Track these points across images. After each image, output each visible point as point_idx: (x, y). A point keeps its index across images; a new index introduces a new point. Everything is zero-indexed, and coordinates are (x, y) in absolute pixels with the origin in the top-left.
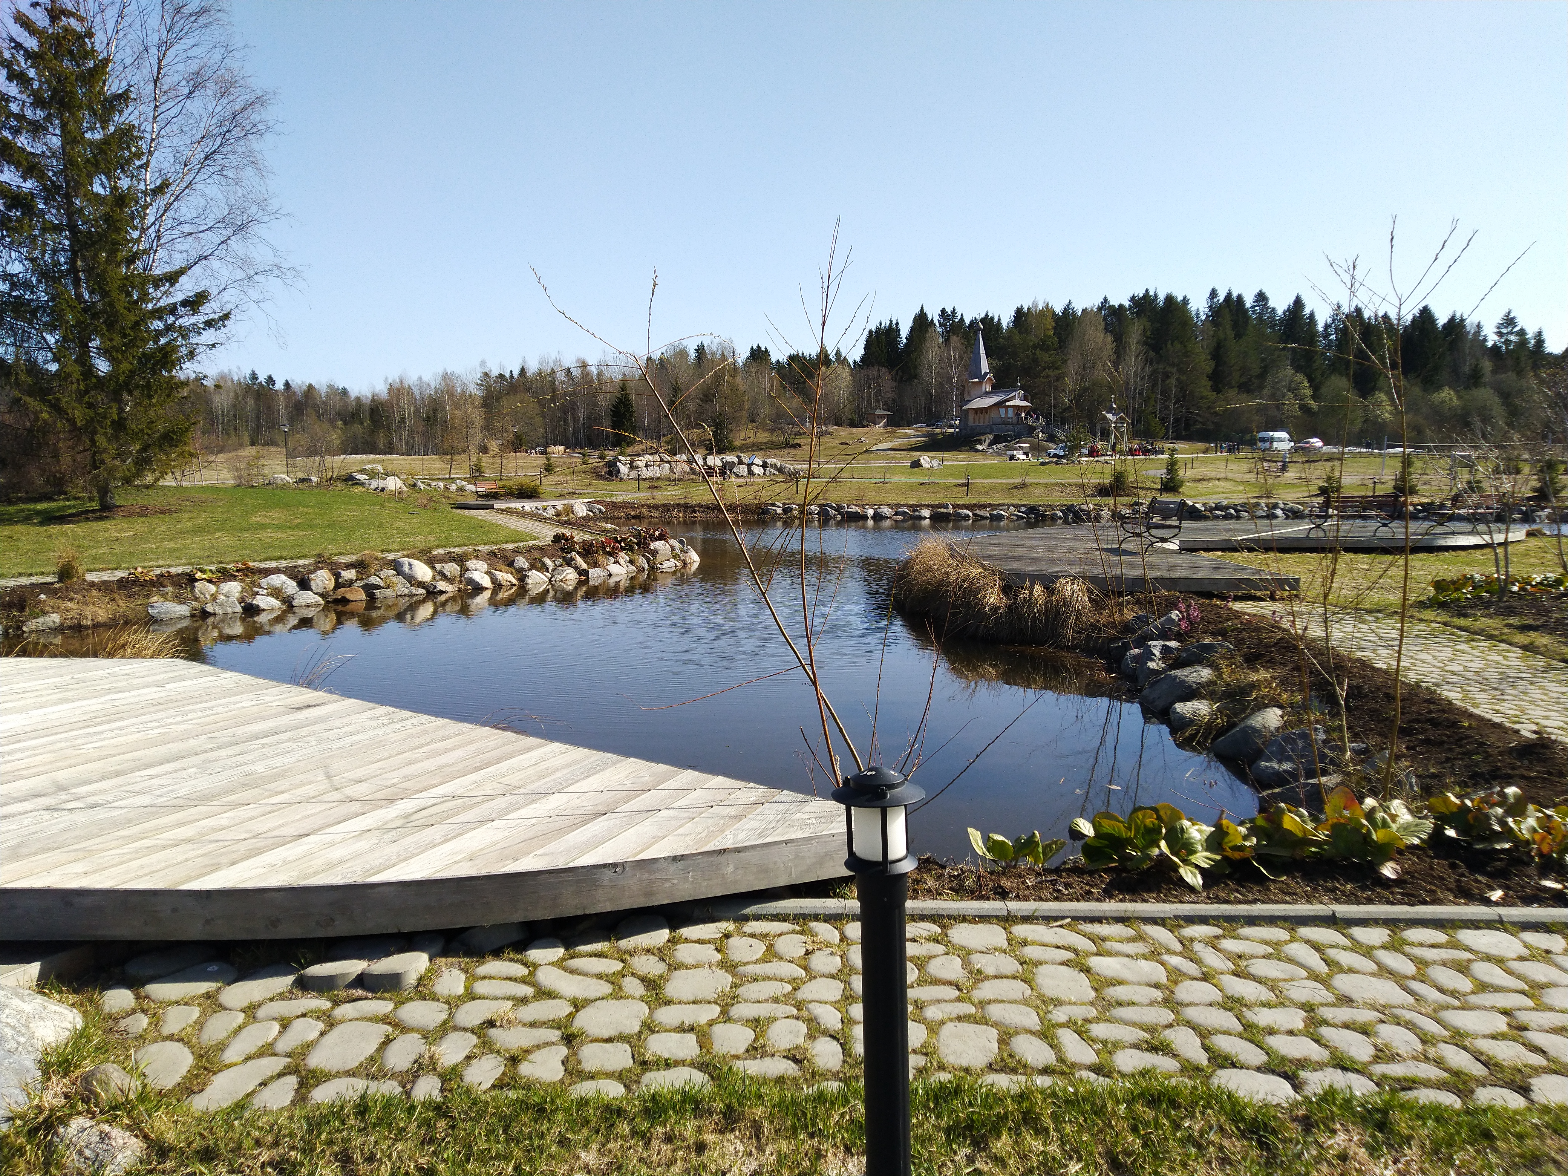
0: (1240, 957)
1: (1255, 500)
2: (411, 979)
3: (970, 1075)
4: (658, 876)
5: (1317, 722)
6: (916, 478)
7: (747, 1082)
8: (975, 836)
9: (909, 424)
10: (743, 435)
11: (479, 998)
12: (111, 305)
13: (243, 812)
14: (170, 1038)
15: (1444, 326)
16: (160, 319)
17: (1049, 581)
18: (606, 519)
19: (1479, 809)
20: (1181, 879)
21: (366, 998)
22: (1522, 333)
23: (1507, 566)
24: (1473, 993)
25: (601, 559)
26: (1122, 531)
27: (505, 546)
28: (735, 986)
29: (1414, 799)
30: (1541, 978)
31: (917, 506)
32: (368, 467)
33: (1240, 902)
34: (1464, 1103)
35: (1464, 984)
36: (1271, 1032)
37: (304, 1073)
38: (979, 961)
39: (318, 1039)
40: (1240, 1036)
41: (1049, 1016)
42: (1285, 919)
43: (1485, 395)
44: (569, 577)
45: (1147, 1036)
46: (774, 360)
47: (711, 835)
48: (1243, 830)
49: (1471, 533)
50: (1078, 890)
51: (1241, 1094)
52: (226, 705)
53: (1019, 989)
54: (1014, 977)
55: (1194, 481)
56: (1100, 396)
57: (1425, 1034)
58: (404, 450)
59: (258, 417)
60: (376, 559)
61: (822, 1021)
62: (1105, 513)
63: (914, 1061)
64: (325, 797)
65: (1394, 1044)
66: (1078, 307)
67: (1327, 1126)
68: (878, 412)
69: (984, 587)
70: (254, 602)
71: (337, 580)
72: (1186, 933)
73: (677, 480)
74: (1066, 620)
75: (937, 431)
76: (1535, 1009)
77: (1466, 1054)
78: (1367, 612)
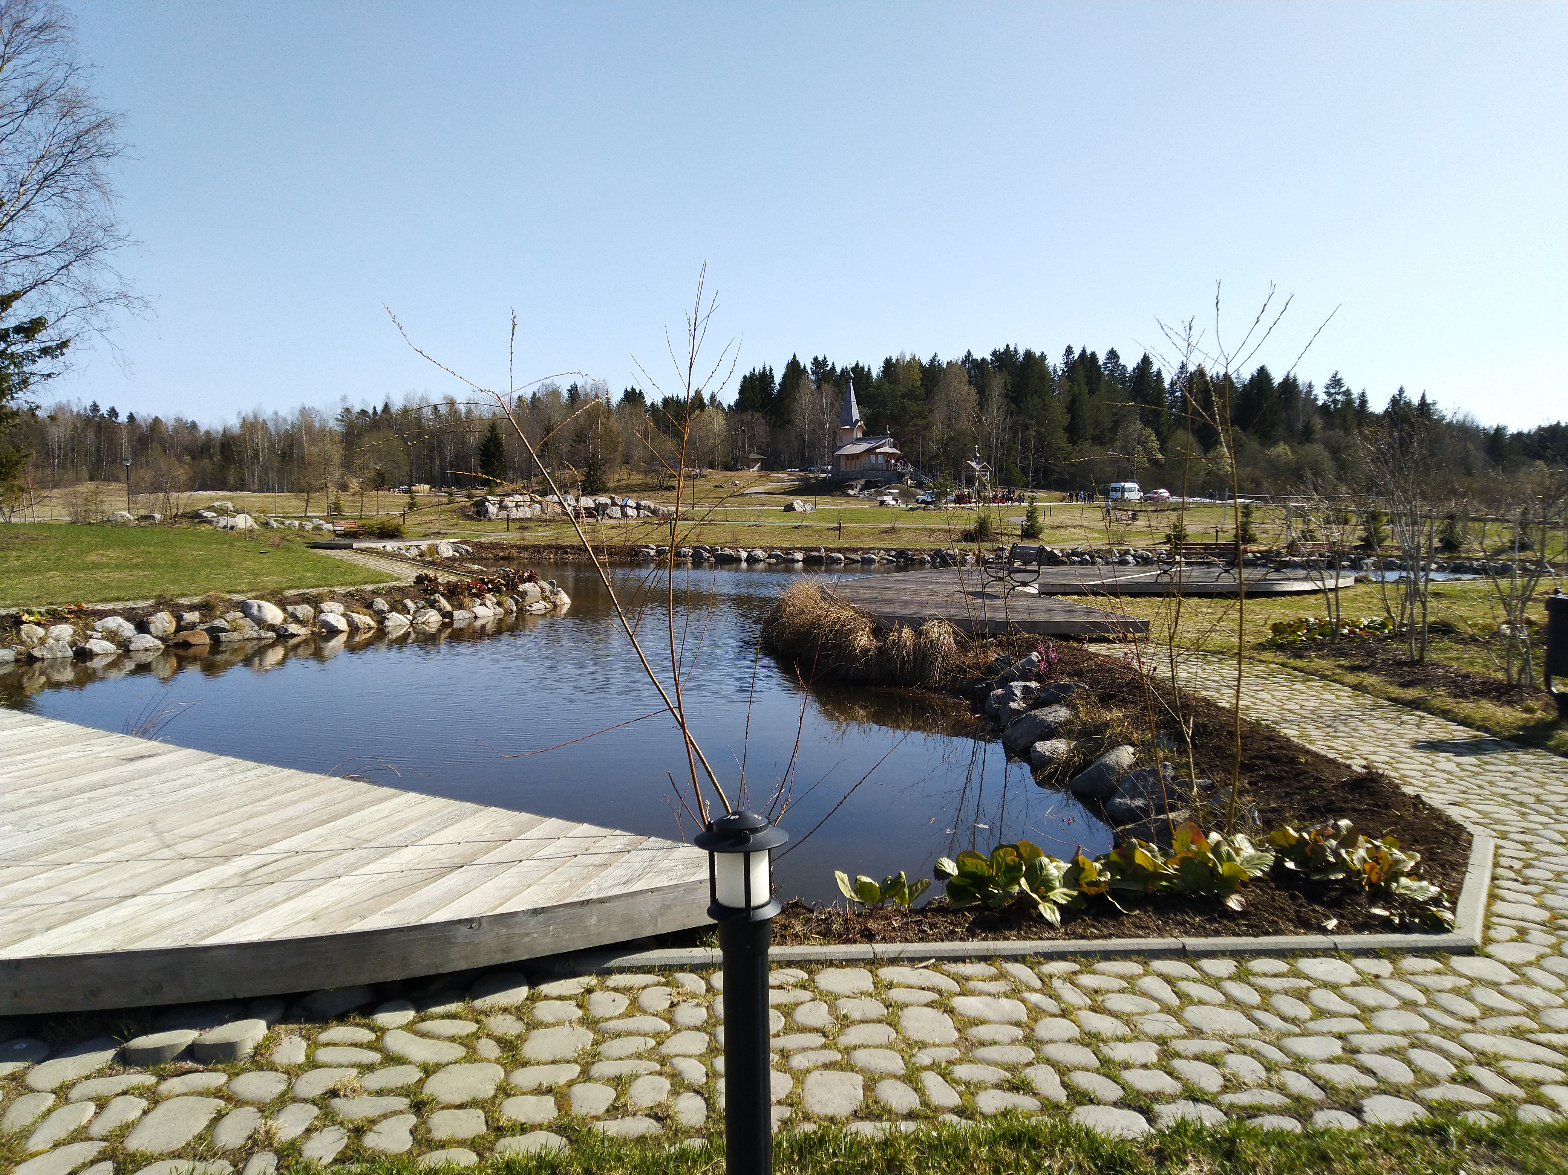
0: (1096, 992)
1: (1108, 547)
2: (247, 1049)
3: (835, 1124)
4: (517, 930)
5: (1166, 759)
6: (789, 521)
7: (607, 1144)
8: (842, 878)
9: (782, 469)
10: (616, 477)
11: (321, 1067)
13: (63, 872)
15: (1279, 385)
17: (916, 624)
18: (474, 560)
19: (1316, 841)
20: (1041, 916)
21: (197, 1071)
22: (1348, 393)
23: (1338, 611)
24: (1312, 1019)
25: (467, 601)
26: (985, 576)
27: (363, 587)
28: (596, 1043)
29: (1257, 833)
30: (1371, 1002)
31: (790, 549)
32: (216, 504)
33: (1096, 938)
34: (1304, 1128)
35: (1303, 1011)
36: (1127, 1066)
37: (121, 1158)
38: (846, 1006)
39: (140, 1118)
40: (1098, 1071)
41: (914, 1059)
42: (1138, 952)
43: (1317, 450)
44: (432, 620)
45: (1008, 1075)
46: (648, 402)
47: (576, 885)
48: (1098, 865)
49: (1305, 579)
50: (942, 930)
51: (1098, 1130)
52: (49, 756)
53: (884, 1033)
54: (880, 1021)
55: (1052, 528)
56: (965, 445)
57: (1269, 1062)
58: (256, 487)
59: (98, 451)
60: (223, 600)
61: (686, 1076)
62: (970, 558)
63: (777, 1114)
64: (157, 855)
65: (1241, 1074)
66: (944, 360)
67: (1179, 1158)
68: (753, 456)
69: (854, 630)
70: (87, 646)
71: (178, 623)
72: (1045, 969)
73: (549, 521)
74: (933, 662)
75: (810, 475)
76: (1365, 1033)
77: (1306, 1080)
78: (1210, 653)
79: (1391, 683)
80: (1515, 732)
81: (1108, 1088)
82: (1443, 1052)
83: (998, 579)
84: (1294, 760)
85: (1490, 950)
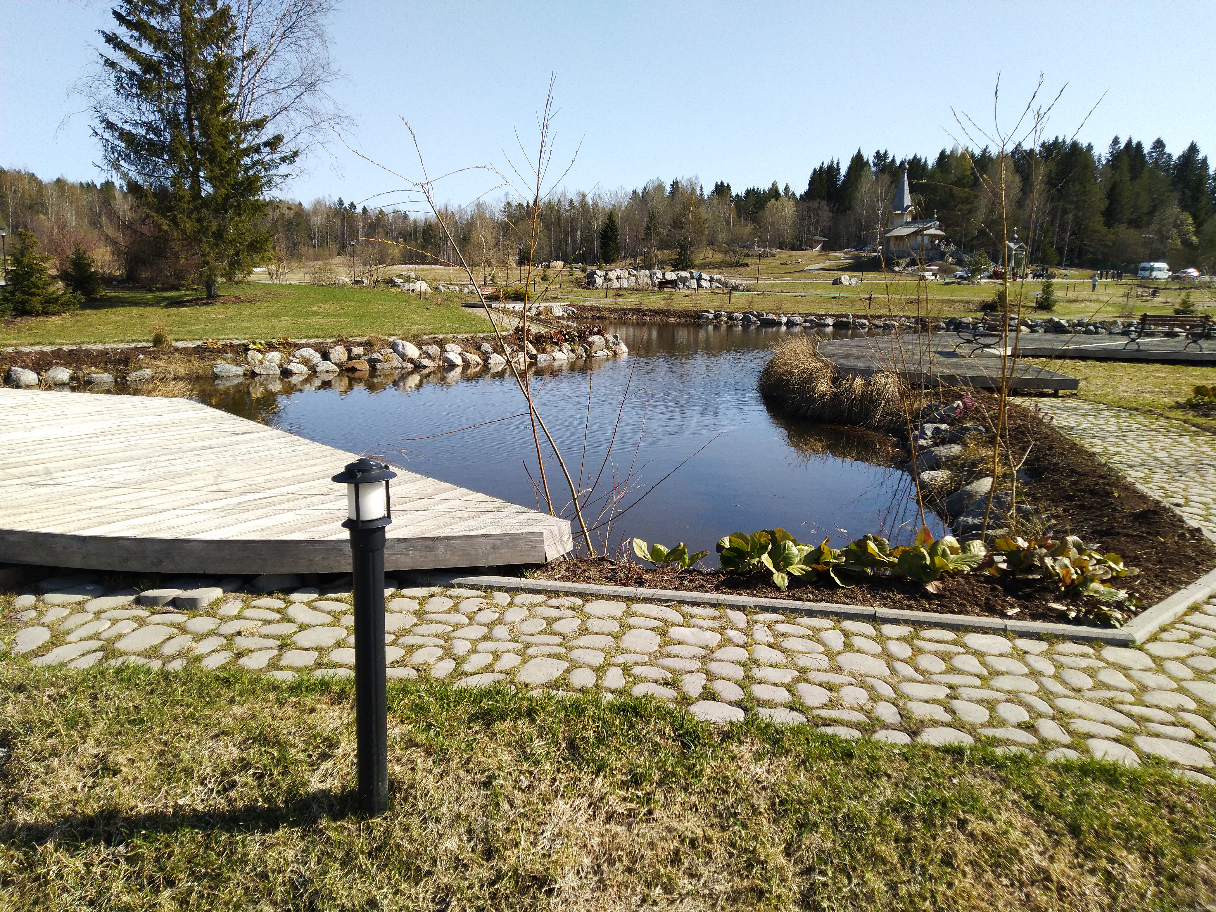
0: (783, 635)
1: (1113, 320)
2: (204, 603)
3: (528, 688)
8: (639, 544)
9: (841, 249)
10: (702, 256)
11: (243, 619)
12: (212, 144)
14: (43, 625)
16: (248, 156)
17: (867, 374)
19: (1031, 549)
20: (772, 581)
21: (172, 612)
24: (940, 673)
25: (548, 347)
27: (477, 335)
28: (416, 626)
31: (823, 315)
32: (404, 273)
33: (810, 601)
34: (862, 738)
35: (938, 667)
37: (109, 651)
38: (593, 623)
39: (130, 632)
40: (737, 683)
41: (613, 659)
44: (521, 360)
45: (669, 676)
46: (734, 194)
48: (836, 551)
50: (696, 584)
53: (606, 642)
54: (609, 634)
57: (876, 695)
59: (343, 234)
60: (380, 339)
65: (846, 699)
66: (994, 151)
67: (739, 739)
68: (815, 238)
69: (818, 378)
70: (289, 367)
71: (349, 355)
72: (756, 617)
73: (639, 290)
74: (876, 407)
75: (863, 254)
76: (978, 687)
77: (894, 709)
78: (1128, 409)
81: (734, 693)
82: (1029, 708)
83: (969, 342)
84: (1108, 494)
85: (1148, 646)
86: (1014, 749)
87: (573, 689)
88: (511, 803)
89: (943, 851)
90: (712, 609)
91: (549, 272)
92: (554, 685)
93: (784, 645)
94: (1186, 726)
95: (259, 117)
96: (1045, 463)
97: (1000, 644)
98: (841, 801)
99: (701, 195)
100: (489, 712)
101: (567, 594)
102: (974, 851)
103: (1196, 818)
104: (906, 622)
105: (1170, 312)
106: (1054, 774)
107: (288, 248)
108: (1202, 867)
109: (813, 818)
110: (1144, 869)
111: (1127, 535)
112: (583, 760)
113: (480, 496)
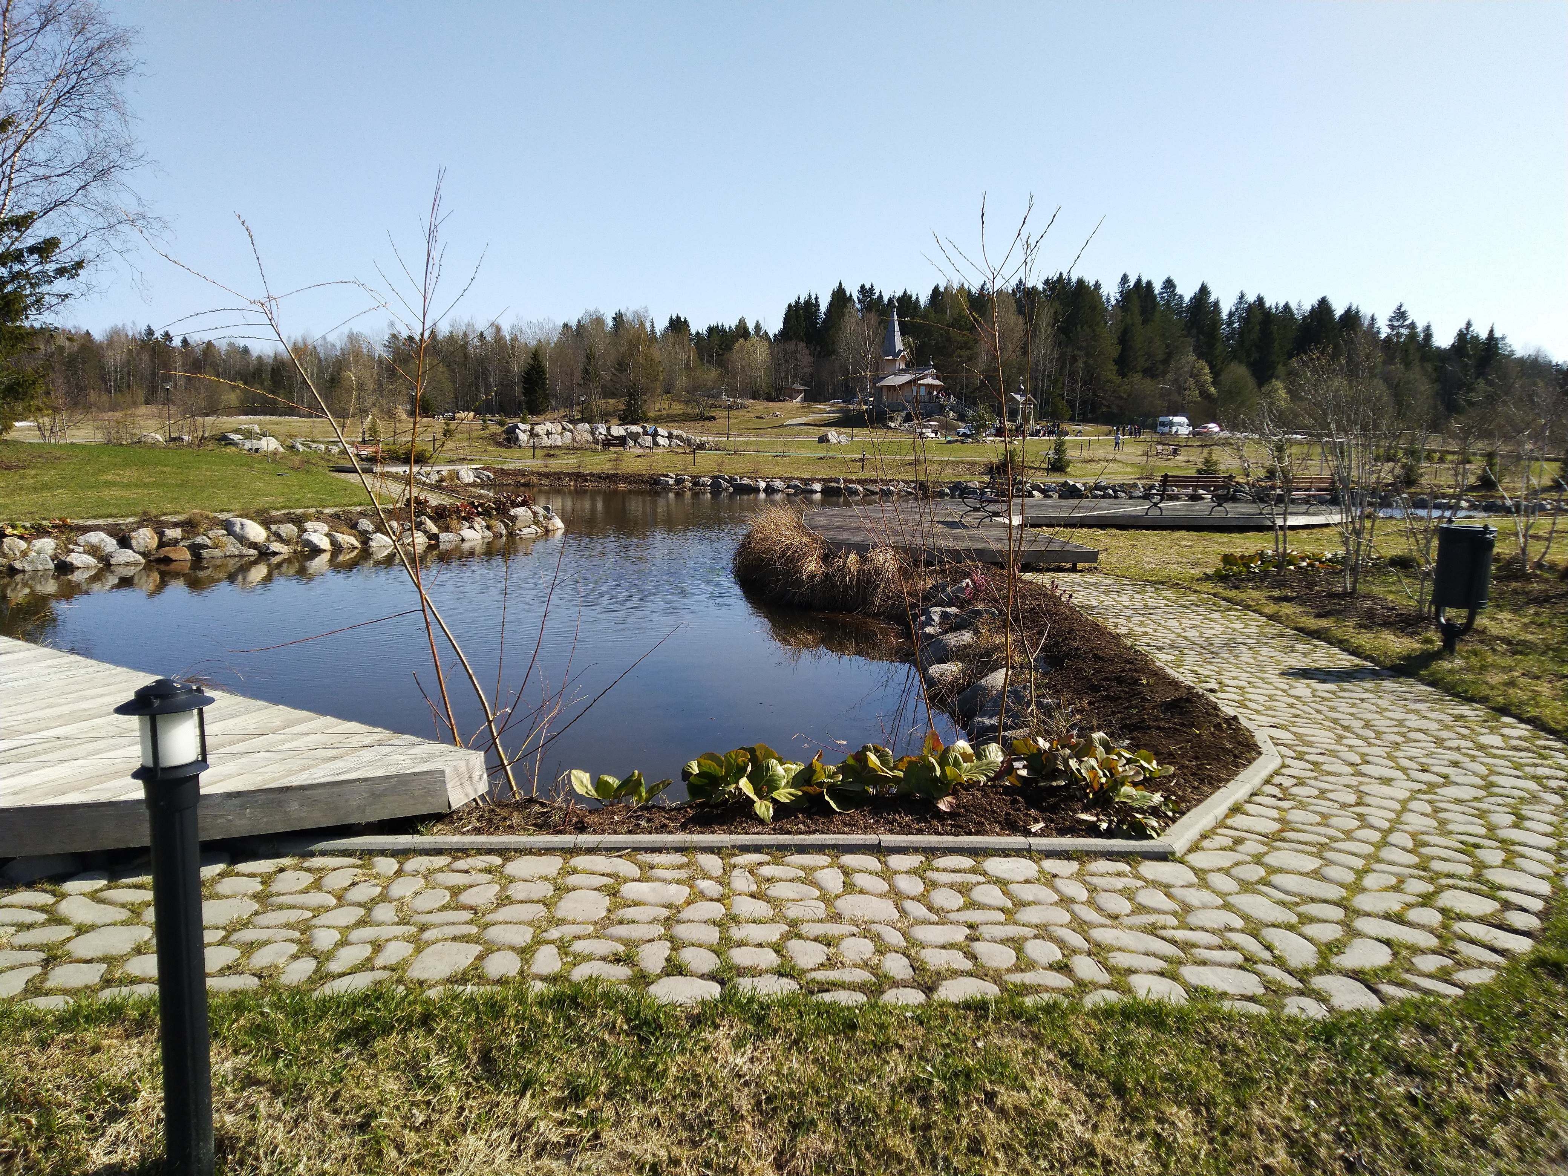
0: (768, 880)
1: (1133, 482)
3: (423, 987)
6: (819, 452)
8: (580, 777)
9: (825, 400)
10: (657, 406)
15: (1341, 317)
17: (862, 549)
19: (1053, 750)
20: (754, 813)
22: (1412, 326)
24: (957, 910)
25: (454, 523)
26: (963, 505)
27: (351, 508)
28: (255, 914)
31: (809, 480)
32: (243, 427)
33: (801, 833)
34: (867, 1002)
35: (954, 903)
36: (742, 944)
38: (516, 889)
40: (710, 947)
41: (544, 934)
42: (834, 847)
44: (418, 541)
45: (622, 949)
46: (693, 331)
47: (290, 773)
48: (832, 768)
49: (1303, 514)
50: (656, 824)
53: (535, 912)
54: (539, 902)
55: (1081, 462)
56: (1010, 377)
57: (882, 945)
59: (153, 374)
60: (207, 517)
61: (316, 944)
65: (847, 954)
66: (993, 288)
67: (713, 1023)
68: (796, 386)
69: (805, 556)
70: (68, 559)
71: (160, 539)
72: (734, 860)
73: (577, 449)
74: (875, 589)
75: (852, 407)
76: (1002, 924)
77: (905, 961)
78: (1153, 583)
79: (1307, 614)
80: (1398, 662)
81: (705, 961)
82: (1061, 943)
83: (976, 509)
84: (1136, 682)
85: (1190, 858)
86: (1045, 996)
87: (488, 982)
88: (400, 1148)
89: (969, 1136)
90: (678, 855)
91: (453, 425)
92: (462, 979)
93: (770, 892)
94: (1234, 948)
95: (22, 212)
96: (1066, 649)
97: (1023, 868)
98: (843, 1087)
99: (653, 331)
100: (366, 1025)
101: (481, 851)
102: (1007, 1131)
103: (1248, 1055)
104: (916, 850)
105: (1193, 472)
106: (1093, 1022)
107: (67, 394)
108: (1257, 1112)
109: (810, 1113)
110: (1196, 1124)
111: (1159, 728)
112: (503, 1077)
113: (354, 726)
